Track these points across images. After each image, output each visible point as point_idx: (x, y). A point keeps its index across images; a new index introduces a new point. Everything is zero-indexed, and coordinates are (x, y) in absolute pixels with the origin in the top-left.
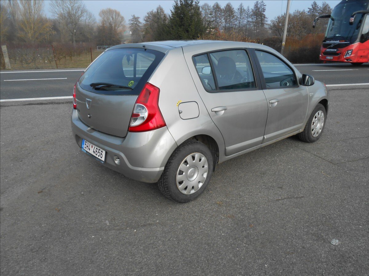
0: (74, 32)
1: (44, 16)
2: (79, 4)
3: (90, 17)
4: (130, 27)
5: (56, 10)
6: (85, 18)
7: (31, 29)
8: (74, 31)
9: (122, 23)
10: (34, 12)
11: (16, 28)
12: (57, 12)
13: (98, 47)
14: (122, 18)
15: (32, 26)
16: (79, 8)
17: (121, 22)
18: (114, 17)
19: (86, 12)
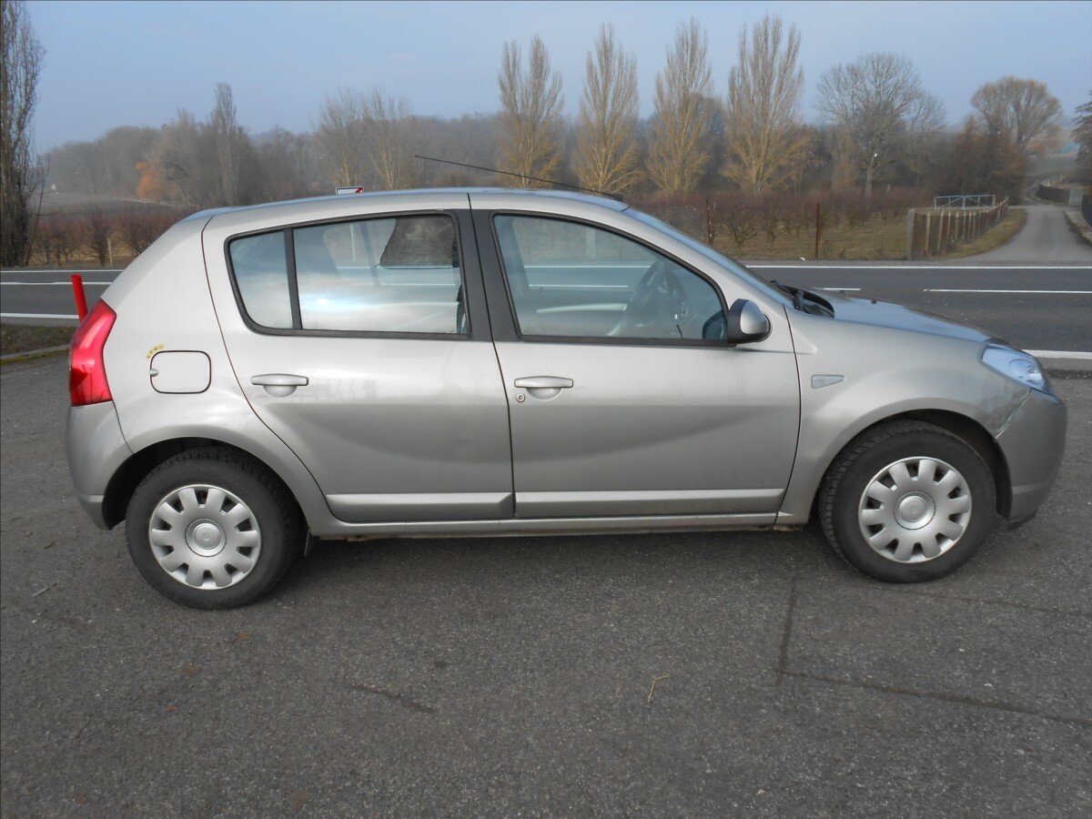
0: (873, 159)
1: (797, 120)
2: (900, 79)
3: (930, 110)
4: (1078, 130)
5: (833, 101)
6: (913, 115)
7: (758, 155)
8: (872, 155)
9: (1051, 119)
10: (774, 114)
11: (725, 155)
12: (836, 107)
13: (938, 200)
14: (1053, 105)
15: (764, 147)
16: (897, 87)
17: (1044, 118)
18: (1023, 102)
19: (920, 96)
